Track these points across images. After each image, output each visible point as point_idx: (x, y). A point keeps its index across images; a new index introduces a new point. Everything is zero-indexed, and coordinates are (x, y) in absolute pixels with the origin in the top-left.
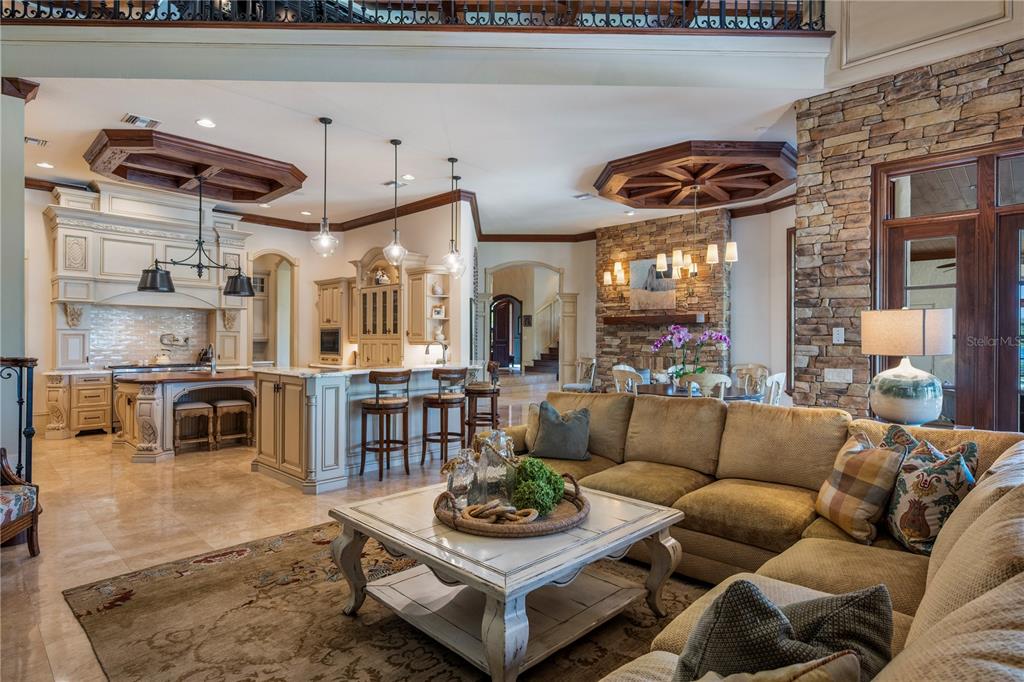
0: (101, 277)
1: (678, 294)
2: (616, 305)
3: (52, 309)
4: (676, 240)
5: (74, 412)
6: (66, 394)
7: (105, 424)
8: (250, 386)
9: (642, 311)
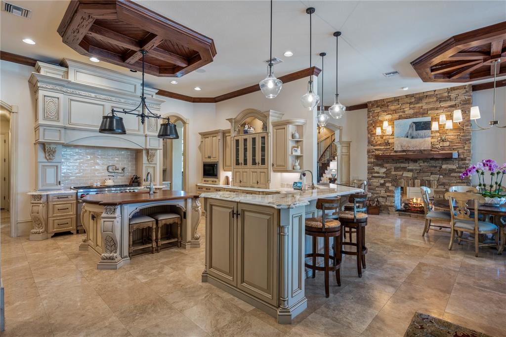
0: (69, 126)
1: (433, 140)
2: (383, 147)
3: (35, 148)
4: (431, 106)
5: (51, 220)
6: (45, 207)
7: (72, 228)
8: (181, 204)
9: (404, 151)
